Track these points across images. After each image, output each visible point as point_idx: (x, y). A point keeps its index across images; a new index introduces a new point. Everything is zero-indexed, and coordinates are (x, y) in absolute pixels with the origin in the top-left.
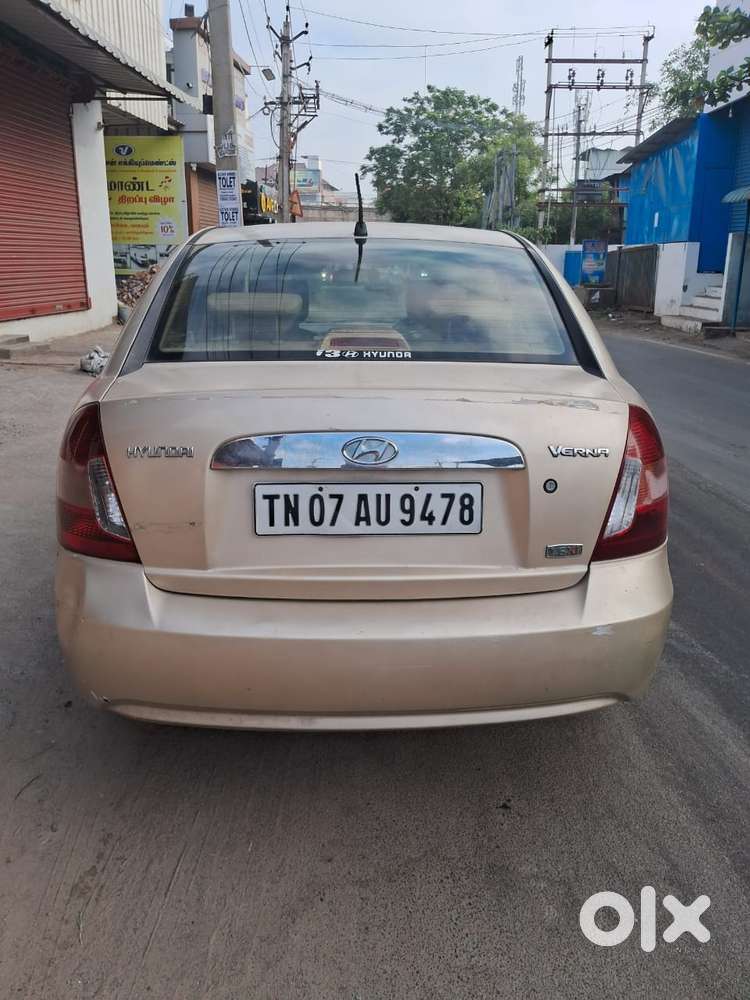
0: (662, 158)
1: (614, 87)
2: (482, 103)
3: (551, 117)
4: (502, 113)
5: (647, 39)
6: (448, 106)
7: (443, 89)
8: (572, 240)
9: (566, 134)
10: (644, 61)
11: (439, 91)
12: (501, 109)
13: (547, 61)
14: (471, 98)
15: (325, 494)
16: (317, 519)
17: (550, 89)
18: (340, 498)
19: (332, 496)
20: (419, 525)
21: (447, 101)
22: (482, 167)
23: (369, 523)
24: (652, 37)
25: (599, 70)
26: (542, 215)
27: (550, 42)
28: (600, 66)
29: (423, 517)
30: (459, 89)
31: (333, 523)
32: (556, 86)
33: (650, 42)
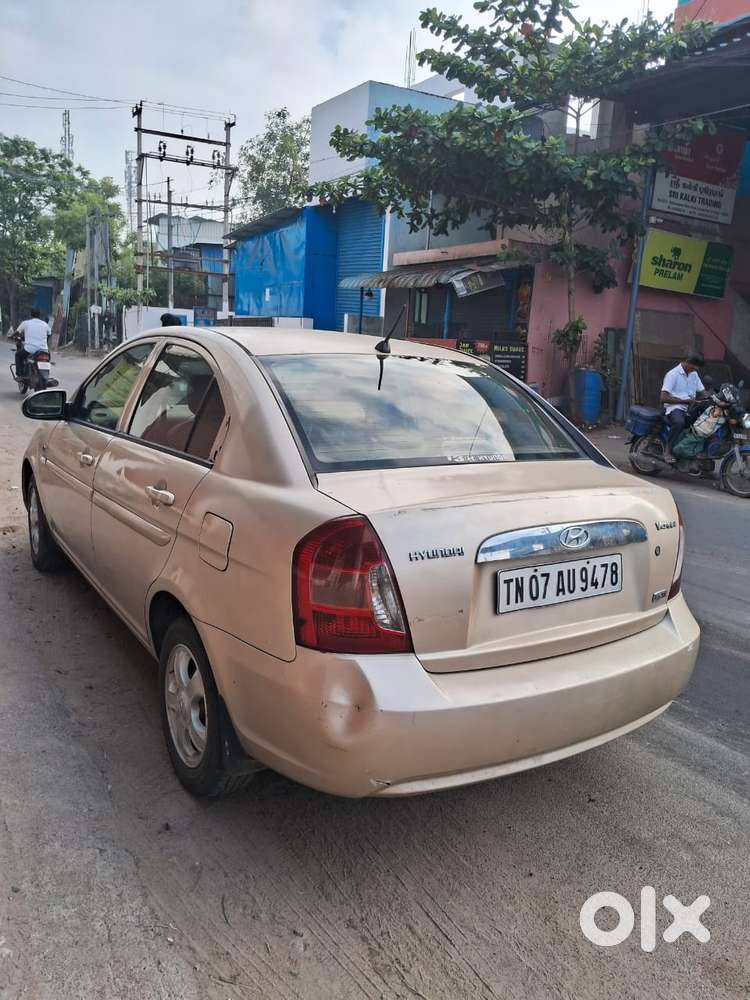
0: (270, 239)
1: (203, 165)
2: (54, 157)
3: (143, 183)
4: (77, 170)
5: (229, 126)
6: (18, 154)
7: (13, 138)
8: (171, 304)
9: (159, 202)
10: (227, 144)
11: (6, 138)
12: (76, 166)
13: (136, 130)
14: (43, 151)
15: (538, 574)
16: (534, 595)
17: (141, 157)
18: (547, 575)
19: (543, 575)
20: (591, 589)
21: (18, 150)
22: (70, 223)
23: (564, 593)
24: (234, 124)
25: (188, 147)
26: (140, 278)
27: (138, 112)
28: (190, 143)
29: (593, 584)
30: (30, 140)
31: (544, 597)
32: (147, 155)
33: (232, 129)
